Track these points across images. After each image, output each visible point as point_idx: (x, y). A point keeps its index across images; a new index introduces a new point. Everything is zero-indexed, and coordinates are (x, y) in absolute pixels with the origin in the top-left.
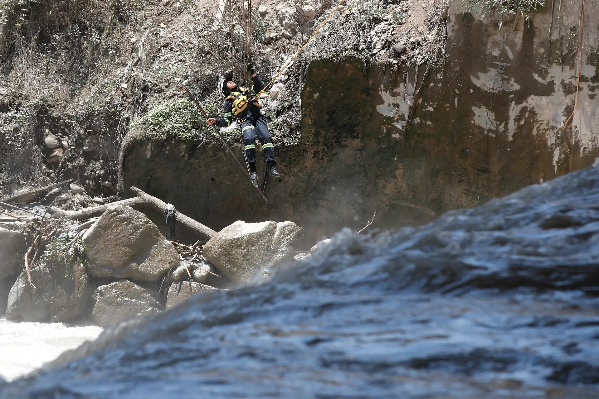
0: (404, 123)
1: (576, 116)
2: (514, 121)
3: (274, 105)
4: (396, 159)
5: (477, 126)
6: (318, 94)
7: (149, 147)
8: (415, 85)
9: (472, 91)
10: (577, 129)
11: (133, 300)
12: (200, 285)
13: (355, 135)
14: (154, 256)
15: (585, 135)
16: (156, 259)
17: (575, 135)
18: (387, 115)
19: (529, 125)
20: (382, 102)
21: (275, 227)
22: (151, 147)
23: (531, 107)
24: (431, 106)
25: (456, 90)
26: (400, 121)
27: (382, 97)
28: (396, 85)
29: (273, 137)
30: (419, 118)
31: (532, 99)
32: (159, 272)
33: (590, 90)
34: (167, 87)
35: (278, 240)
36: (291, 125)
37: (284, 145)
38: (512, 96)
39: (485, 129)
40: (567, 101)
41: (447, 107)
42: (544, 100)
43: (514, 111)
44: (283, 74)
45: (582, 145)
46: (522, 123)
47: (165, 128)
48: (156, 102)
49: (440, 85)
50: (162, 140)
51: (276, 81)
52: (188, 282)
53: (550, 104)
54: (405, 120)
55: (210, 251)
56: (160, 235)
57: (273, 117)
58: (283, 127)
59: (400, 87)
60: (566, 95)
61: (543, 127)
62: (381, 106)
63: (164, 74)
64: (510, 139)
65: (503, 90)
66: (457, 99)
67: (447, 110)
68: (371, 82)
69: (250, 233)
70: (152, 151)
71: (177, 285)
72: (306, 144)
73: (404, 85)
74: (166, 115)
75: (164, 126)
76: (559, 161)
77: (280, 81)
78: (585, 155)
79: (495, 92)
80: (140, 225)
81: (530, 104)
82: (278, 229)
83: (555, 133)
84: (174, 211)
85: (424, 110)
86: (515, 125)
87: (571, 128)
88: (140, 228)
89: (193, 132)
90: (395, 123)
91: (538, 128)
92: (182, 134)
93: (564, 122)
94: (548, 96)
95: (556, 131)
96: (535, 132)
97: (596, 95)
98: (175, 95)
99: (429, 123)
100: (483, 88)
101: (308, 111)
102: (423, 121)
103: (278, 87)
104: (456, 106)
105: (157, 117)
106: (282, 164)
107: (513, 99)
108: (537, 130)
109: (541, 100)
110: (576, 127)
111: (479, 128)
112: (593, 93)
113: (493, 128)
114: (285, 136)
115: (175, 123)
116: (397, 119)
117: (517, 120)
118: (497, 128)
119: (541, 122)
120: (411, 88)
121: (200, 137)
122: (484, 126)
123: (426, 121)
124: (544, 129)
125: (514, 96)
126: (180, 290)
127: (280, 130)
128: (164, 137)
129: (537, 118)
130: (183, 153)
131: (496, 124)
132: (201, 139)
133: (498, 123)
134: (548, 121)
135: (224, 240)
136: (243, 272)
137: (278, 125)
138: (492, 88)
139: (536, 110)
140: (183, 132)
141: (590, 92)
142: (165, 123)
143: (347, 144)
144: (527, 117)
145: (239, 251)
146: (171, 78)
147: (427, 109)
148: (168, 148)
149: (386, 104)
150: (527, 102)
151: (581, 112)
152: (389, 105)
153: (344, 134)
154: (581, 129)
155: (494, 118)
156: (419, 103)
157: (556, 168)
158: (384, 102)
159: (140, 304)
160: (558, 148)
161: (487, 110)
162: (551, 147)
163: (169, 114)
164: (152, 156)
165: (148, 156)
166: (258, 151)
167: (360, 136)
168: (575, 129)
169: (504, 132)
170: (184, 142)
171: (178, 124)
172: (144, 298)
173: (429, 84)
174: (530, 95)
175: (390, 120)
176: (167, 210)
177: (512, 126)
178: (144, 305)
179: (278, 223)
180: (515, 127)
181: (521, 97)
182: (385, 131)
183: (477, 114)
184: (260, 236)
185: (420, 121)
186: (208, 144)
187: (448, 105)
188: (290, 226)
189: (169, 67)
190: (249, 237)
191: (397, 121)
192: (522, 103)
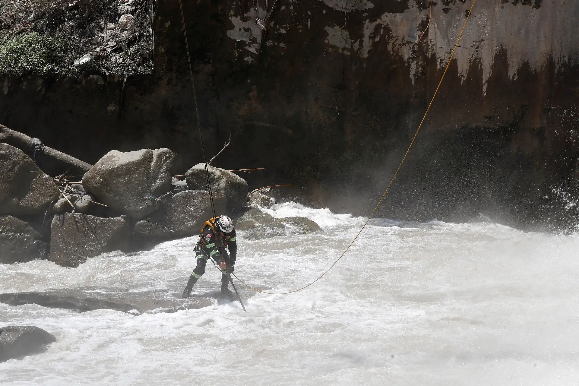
0: (257, 46)
1: (431, 30)
2: (368, 39)
3: (125, 36)
4: (249, 81)
5: (331, 45)
6: (169, 23)
7: (6, 84)
8: (266, 9)
9: (324, 12)
10: (432, 43)
11: (18, 234)
12: (83, 215)
13: (207, 60)
14: (34, 190)
15: (441, 48)
16: (37, 193)
17: (431, 48)
18: (238, 39)
19: (384, 41)
20: (233, 27)
21: (152, 155)
22: (8, 83)
23: (385, 24)
24: (283, 28)
25: (308, 12)
26: (252, 45)
27: (233, 22)
28: (247, 10)
29: (127, 66)
30: (271, 41)
31: (387, 16)
32: (41, 205)
33: (443, 4)
34: (12, 23)
35: (156, 167)
36: (143, 54)
37: (138, 75)
38: (365, 14)
39: (339, 48)
40: (422, 16)
41: (300, 29)
42: (399, 17)
43: (368, 28)
44: (129, 5)
45: (439, 58)
46: (377, 39)
47: (21, 64)
48: (5, 38)
49: (292, 8)
50: (18, 75)
51: (123, 12)
52: (71, 213)
53: (404, 20)
54: (257, 43)
55: (90, 182)
56: (38, 169)
57: (125, 47)
58: (135, 57)
59: (250, 12)
60: (420, 11)
61: (397, 43)
62: (232, 31)
63: (7, 10)
64: (366, 55)
65: (356, 9)
66: (309, 20)
67: (300, 31)
68: (220, 8)
69: (129, 162)
70: (9, 88)
71: (60, 217)
72: (160, 72)
73: (255, 10)
74: (19, 51)
75: (19, 62)
76: (416, 74)
77: (127, 12)
78: (443, 67)
79: (348, 11)
80: (19, 160)
81: (384, 22)
82: (155, 157)
83: (410, 48)
84: (41, 145)
85: (276, 32)
86: (370, 42)
87: (427, 42)
88: (18, 164)
89: (48, 66)
90: (247, 47)
91: (393, 44)
92: (39, 69)
93: (419, 36)
94: (402, 13)
95: (411, 45)
96: (390, 48)
97: (450, 9)
98: (23, 30)
99: (282, 45)
100: (336, 8)
101: (160, 40)
102: (276, 44)
103: (127, 18)
104: (309, 27)
105: (11, 53)
106: (137, 93)
107: (367, 17)
108: (392, 46)
109: (395, 17)
110: (431, 41)
111: (334, 47)
112: (447, 7)
113: (348, 46)
114: (138, 65)
115: (30, 58)
116: (249, 42)
117: (372, 37)
118: (352, 46)
119: (396, 38)
120: (262, 12)
121: (56, 71)
122: (338, 44)
123: (278, 44)
124: (400, 45)
125: (367, 14)
126: (63, 222)
127: (133, 60)
128: (20, 72)
129: (392, 35)
130: (40, 87)
131: (350, 42)
132: (57, 72)
133: (353, 41)
134: (403, 37)
135: (103, 170)
136: (126, 200)
137: (131, 54)
138: (345, 8)
139: (390, 26)
140: (39, 67)
141: (445, 7)
142: (20, 59)
143: (199, 70)
144: (381, 33)
145: (121, 180)
146: (15, 14)
147: (279, 32)
148: (25, 83)
149: (237, 29)
150: (381, 20)
151: (436, 26)
152: (240, 30)
153: (196, 60)
154: (436, 43)
155: (348, 37)
156: (271, 26)
157: (413, 81)
158: (235, 27)
159: (25, 237)
160: (415, 62)
161: (341, 29)
162: (408, 61)
163: (22, 49)
164: (9, 91)
165: (6, 93)
166: (114, 81)
167: (211, 61)
168: (431, 42)
169: (359, 49)
170: (41, 76)
171: (32, 59)
172: (27, 231)
173: (280, 8)
174: (384, 12)
175: (242, 44)
176: (34, 144)
177: (367, 43)
178: (29, 238)
179: (154, 151)
180: (371, 44)
181: (374, 15)
182: (237, 55)
183: (331, 34)
184: (138, 164)
185: (272, 44)
186: (64, 77)
187: (301, 26)
188: (166, 153)
189: (12, 3)
190: (128, 166)
191: (249, 45)
192: (376, 21)
